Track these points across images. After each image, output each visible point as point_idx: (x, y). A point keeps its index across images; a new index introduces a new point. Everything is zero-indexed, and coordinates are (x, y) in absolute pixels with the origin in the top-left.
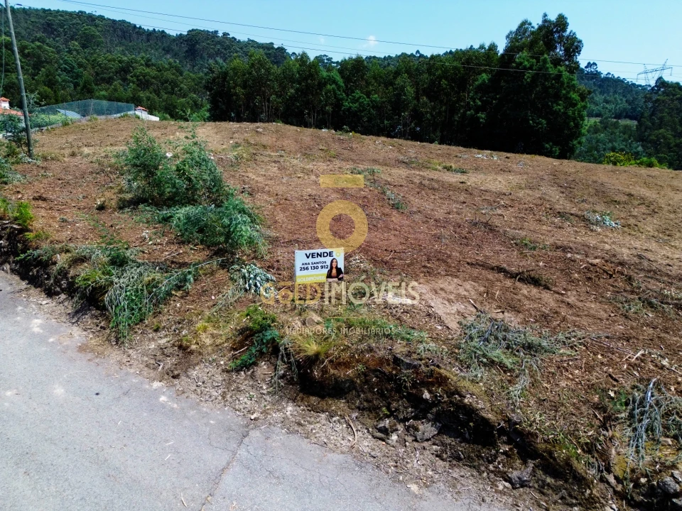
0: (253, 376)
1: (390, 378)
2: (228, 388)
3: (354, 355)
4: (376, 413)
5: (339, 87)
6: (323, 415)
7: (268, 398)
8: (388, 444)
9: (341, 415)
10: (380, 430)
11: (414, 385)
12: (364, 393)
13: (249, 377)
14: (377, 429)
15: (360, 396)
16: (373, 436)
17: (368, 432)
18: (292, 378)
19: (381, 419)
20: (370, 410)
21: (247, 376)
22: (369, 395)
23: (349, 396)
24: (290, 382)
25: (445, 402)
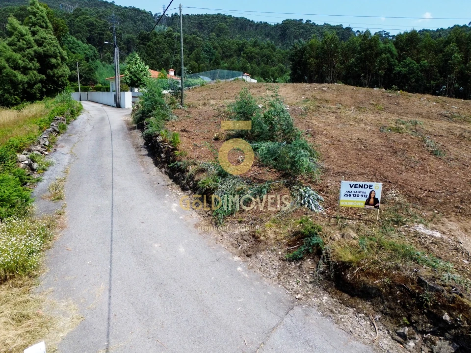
0: (300, 267)
1: (412, 295)
2: (282, 272)
3: (382, 269)
4: (397, 320)
5: (392, 55)
6: (351, 310)
7: (310, 286)
8: (405, 347)
9: (366, 314)
10: (399, 335)
11: (435, 306)
12: (388, 301)
13: (297, 268)
14: (397, 333)
15: (384, 303)
16: (392, 338)
17: (389, 333)
18: (329, 276)
19: (400, 326)
20: (391, 316)
21: (296, 266)
22: (393, 305)
23: (375, 301)
24: (328, 278)
25: (465, 327)
